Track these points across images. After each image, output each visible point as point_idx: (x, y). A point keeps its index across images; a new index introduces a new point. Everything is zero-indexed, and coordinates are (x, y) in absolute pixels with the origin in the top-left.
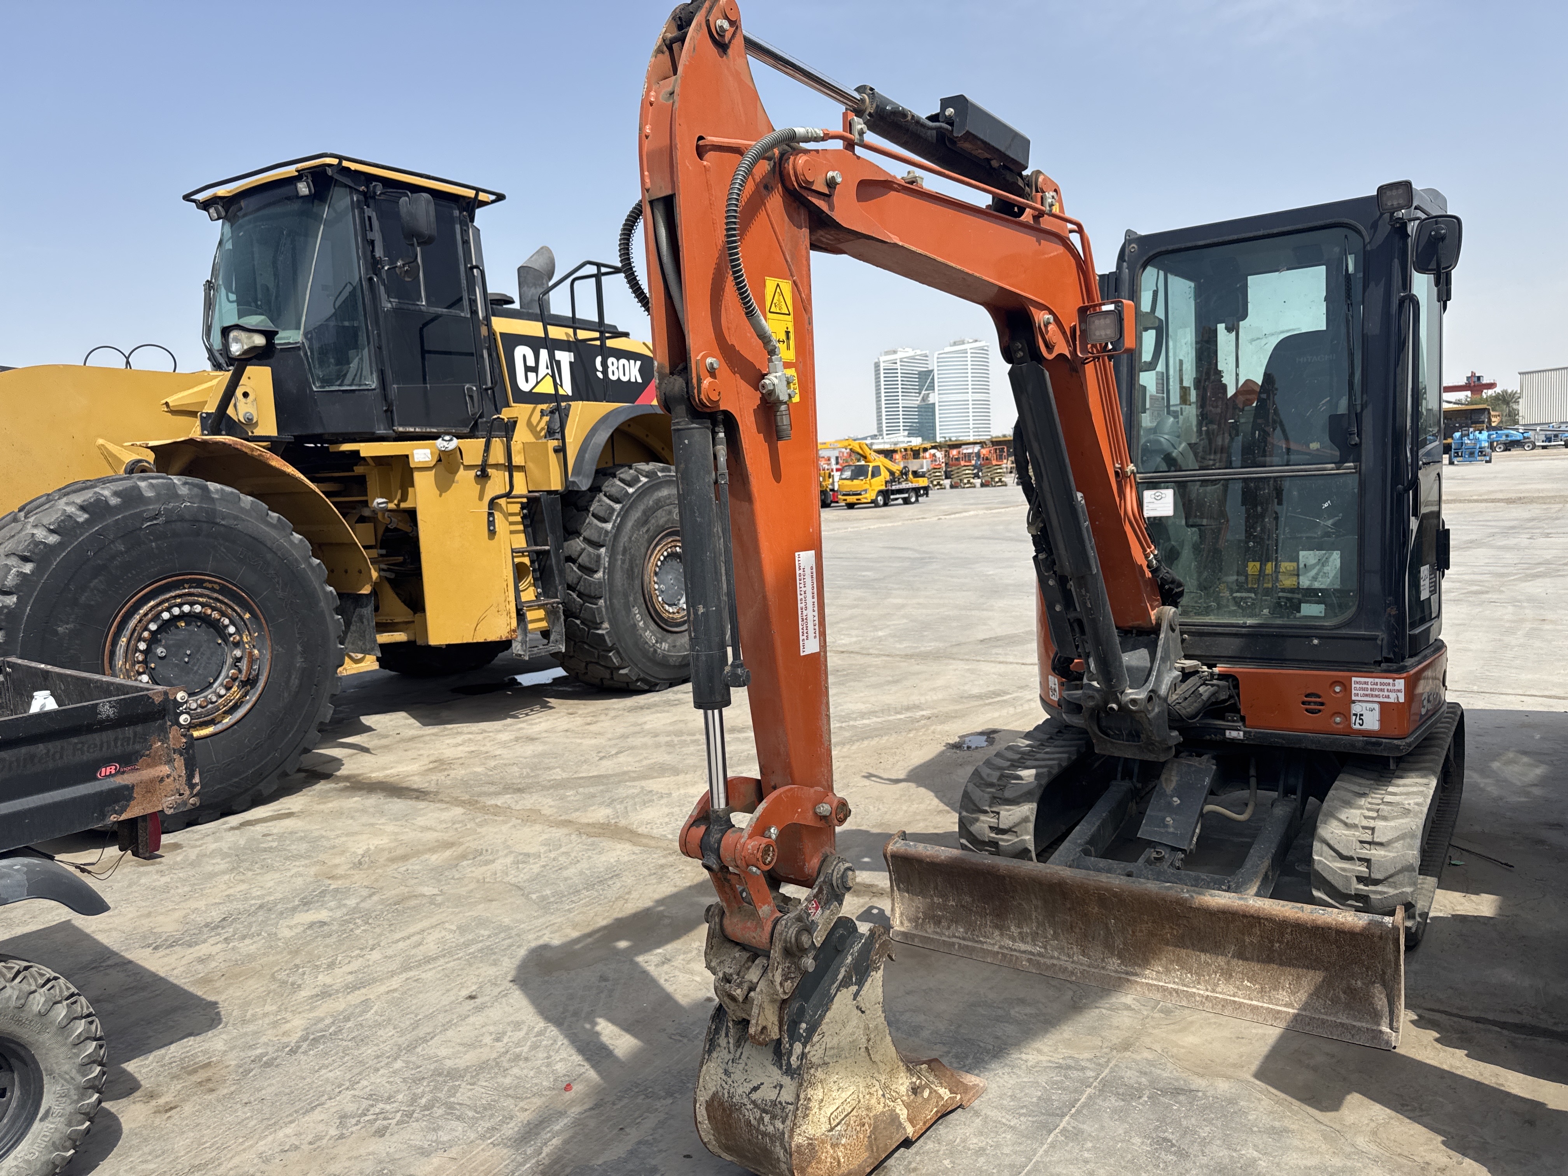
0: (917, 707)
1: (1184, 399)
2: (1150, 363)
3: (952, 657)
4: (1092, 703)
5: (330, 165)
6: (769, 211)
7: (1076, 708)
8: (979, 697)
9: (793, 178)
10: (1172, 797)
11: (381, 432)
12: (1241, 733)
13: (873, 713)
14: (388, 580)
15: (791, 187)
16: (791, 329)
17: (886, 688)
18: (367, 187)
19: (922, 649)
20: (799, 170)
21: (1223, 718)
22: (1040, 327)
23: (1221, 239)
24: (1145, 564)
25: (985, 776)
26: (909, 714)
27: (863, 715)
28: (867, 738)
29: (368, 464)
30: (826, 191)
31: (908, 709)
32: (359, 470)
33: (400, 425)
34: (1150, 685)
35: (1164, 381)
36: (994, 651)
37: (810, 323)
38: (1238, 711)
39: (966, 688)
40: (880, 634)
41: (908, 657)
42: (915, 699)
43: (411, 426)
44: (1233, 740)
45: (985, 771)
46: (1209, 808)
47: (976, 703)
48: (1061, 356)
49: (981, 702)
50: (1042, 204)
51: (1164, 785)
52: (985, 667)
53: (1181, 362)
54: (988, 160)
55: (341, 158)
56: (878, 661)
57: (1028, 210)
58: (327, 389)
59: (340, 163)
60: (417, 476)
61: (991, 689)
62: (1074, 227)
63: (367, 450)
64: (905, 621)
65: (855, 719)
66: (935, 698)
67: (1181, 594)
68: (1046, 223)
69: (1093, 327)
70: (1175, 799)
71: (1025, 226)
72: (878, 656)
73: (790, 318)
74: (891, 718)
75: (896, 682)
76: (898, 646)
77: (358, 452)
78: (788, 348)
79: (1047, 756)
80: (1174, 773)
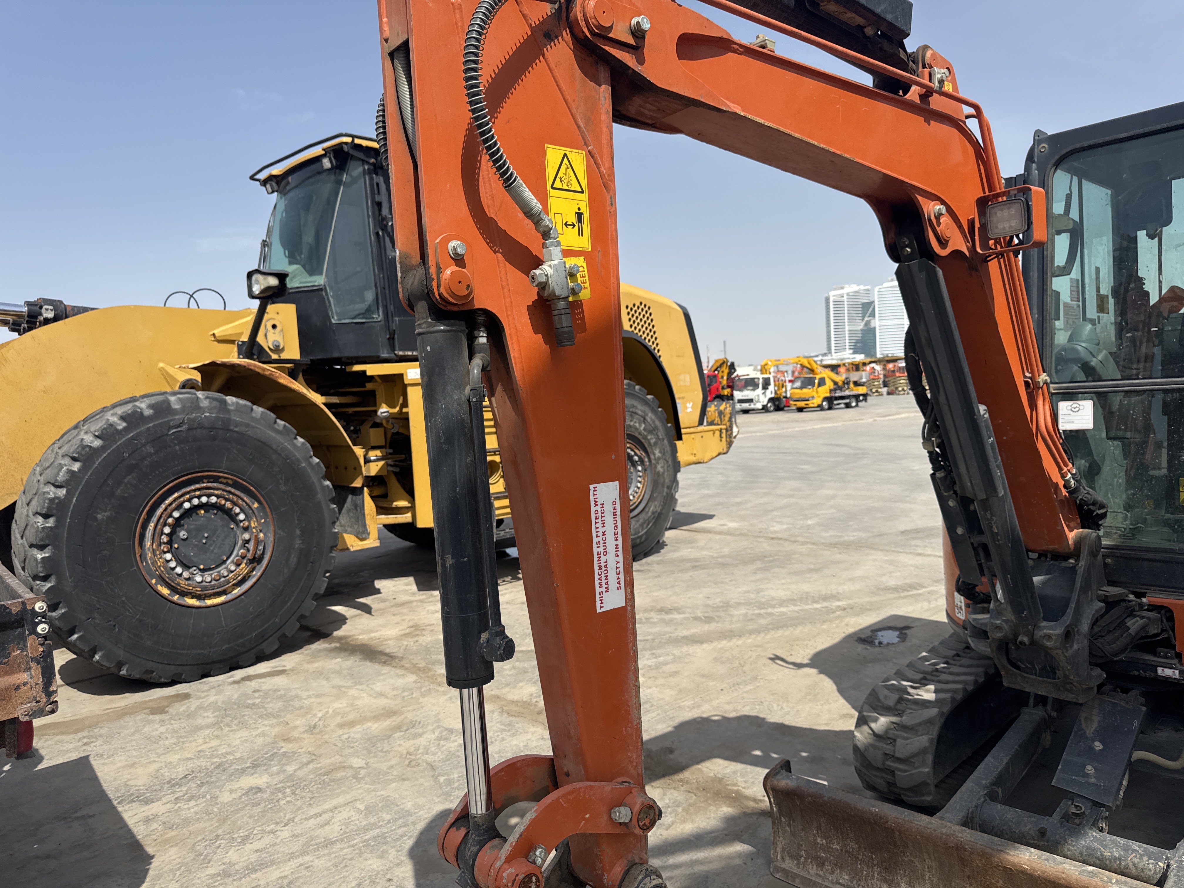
0: (834, 597)
1: (1102, 308)
2: (1064, 267)
3: (872, 547)
4: (999, 635)
5: (346, 143)
6: (553, 65)
7: (981, 633)
8: (895, 589)
9: (582, 24)
10: (1093, 740)
11: (385, 355)
12: (1177, 672)
13: (791, 601)
14: (395, 473)
15: (581, 36)
16: (585, 210)
17: (808, 575)
18: (376, 159)
19: (846, 538)
20: (590, 12)
21: (1155, 653)
22: (930, 220)
23: (1147, 130)
24: (1061, 484)
25: (882, 698)
26: (825, 604)
27: (782, 603)
28: (782, 627)
29: (376, 381)
30: (631, 41)
31: (825, 598)
32: (369, 386)
33: (400, 350)
34: (1067, 619)
35: (1079, 288)
36: (913, 542)
37: (613, 203)
38: (1174, 647)
39: (884, 579)
40: (809, 522)
41: (831, 545)
42: (833, 588)
43: (409, 350)
44: (1167, 680)
45: (883, 693)
46: (1139, 754)
47: (892, 596)
48: (957, 253)
49: (896, 595)
50: (930, 80)
51: (1084, 726)
52: (904, 559)
53: (1098, 270)
54: (861, 28)
55: (353, 137)
56: (803, 549)
57: (914, 88)
58: (343, 321)
59: (353, 140)
60: (410, 390)
61: (908, 581)
62: (972, 111)
63: (372, 370)
64: (833, 511)
65: (773, 607)
66: (852, 588)
67: (1104, 516)
68: (936, 103)
69: (994, 219)
70: (1097, 743)
71: (909, 106)
72: (804, 543)
73: (584, 196)
74: (808, 607)
75: (817, 570)
76: (824, 534)
77: (364, 372)
78: (581, 233)
79: (951, 678)
80: (1095, 711)
